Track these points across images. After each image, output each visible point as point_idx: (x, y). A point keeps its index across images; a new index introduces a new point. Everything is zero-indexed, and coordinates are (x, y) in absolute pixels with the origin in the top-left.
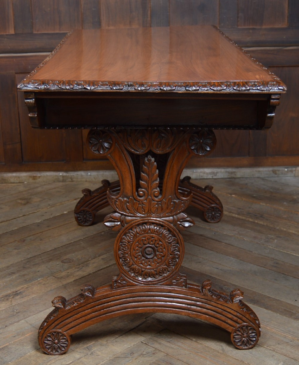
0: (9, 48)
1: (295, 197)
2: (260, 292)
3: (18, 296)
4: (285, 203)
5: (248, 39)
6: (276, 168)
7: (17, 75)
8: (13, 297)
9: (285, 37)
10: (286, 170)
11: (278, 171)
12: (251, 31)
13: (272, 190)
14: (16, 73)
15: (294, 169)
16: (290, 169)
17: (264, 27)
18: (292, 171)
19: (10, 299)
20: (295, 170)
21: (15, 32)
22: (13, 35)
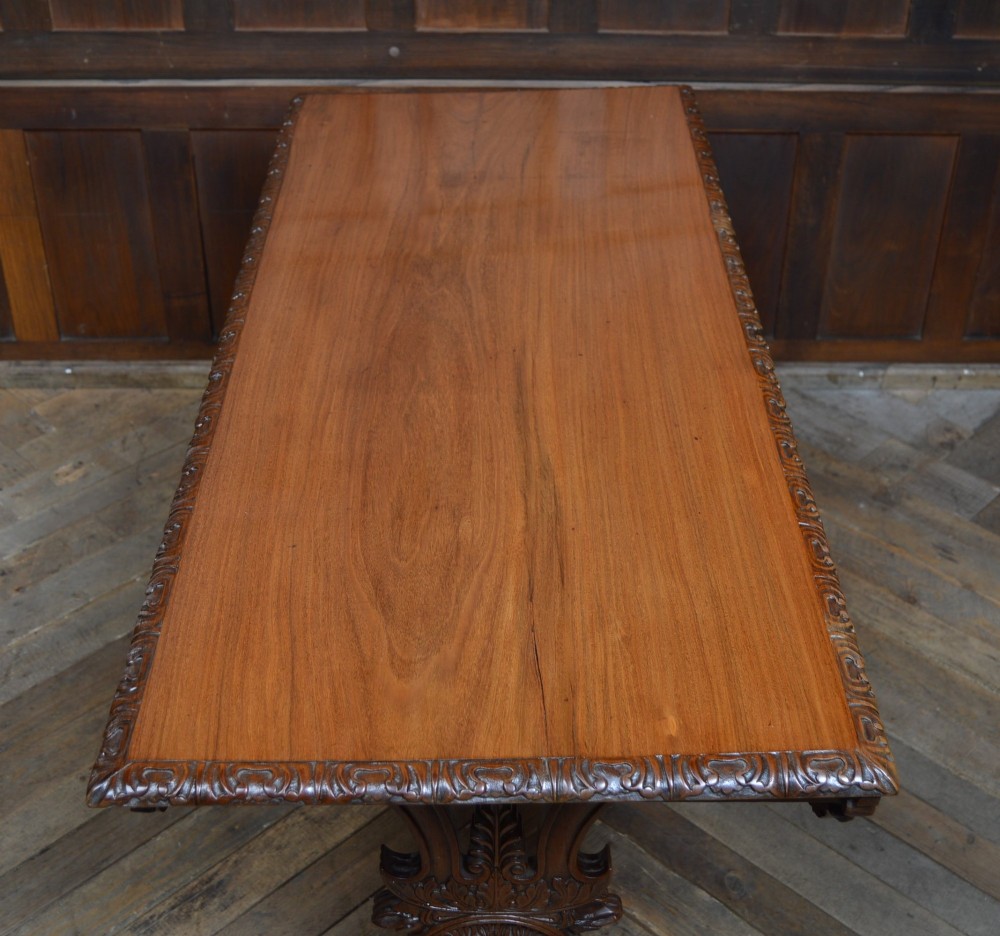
0: (172, 66)
1: (885, 481)
2: (816, 902)
3: (216, 900)
4: (862, 506)
5: (802, 65)
6: (837, 369)
7: (192, 134)
8: (202, 906)
9: (895, 63)
10: (861, 374)
11: (843, 376)
12: (810, 45)
13: (826, 446)
14: (191, 130)
15: (881, 372)
16: (871, 372)
17: (844, 35)
18: (874, 378)
19: (196, 914)
20: (883, 376)
21: (185, 25)
22: (180, 33)
